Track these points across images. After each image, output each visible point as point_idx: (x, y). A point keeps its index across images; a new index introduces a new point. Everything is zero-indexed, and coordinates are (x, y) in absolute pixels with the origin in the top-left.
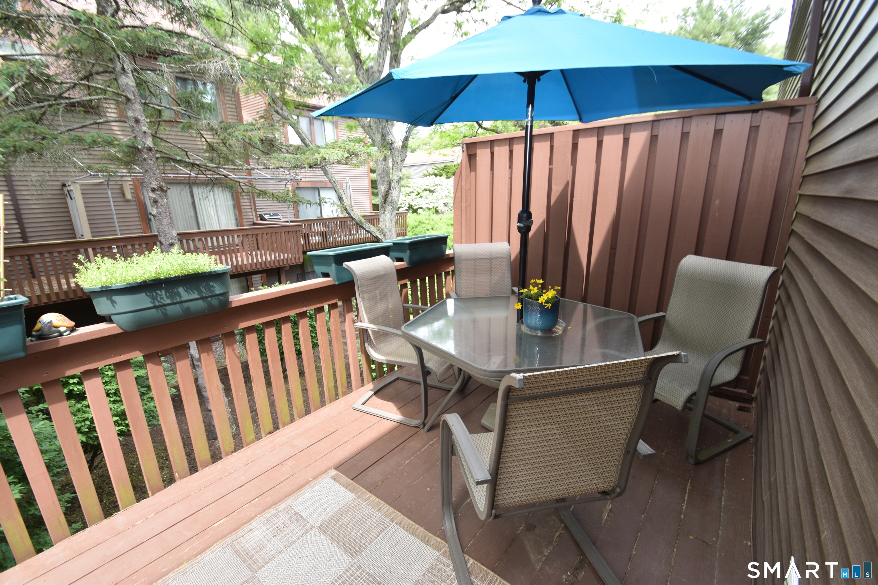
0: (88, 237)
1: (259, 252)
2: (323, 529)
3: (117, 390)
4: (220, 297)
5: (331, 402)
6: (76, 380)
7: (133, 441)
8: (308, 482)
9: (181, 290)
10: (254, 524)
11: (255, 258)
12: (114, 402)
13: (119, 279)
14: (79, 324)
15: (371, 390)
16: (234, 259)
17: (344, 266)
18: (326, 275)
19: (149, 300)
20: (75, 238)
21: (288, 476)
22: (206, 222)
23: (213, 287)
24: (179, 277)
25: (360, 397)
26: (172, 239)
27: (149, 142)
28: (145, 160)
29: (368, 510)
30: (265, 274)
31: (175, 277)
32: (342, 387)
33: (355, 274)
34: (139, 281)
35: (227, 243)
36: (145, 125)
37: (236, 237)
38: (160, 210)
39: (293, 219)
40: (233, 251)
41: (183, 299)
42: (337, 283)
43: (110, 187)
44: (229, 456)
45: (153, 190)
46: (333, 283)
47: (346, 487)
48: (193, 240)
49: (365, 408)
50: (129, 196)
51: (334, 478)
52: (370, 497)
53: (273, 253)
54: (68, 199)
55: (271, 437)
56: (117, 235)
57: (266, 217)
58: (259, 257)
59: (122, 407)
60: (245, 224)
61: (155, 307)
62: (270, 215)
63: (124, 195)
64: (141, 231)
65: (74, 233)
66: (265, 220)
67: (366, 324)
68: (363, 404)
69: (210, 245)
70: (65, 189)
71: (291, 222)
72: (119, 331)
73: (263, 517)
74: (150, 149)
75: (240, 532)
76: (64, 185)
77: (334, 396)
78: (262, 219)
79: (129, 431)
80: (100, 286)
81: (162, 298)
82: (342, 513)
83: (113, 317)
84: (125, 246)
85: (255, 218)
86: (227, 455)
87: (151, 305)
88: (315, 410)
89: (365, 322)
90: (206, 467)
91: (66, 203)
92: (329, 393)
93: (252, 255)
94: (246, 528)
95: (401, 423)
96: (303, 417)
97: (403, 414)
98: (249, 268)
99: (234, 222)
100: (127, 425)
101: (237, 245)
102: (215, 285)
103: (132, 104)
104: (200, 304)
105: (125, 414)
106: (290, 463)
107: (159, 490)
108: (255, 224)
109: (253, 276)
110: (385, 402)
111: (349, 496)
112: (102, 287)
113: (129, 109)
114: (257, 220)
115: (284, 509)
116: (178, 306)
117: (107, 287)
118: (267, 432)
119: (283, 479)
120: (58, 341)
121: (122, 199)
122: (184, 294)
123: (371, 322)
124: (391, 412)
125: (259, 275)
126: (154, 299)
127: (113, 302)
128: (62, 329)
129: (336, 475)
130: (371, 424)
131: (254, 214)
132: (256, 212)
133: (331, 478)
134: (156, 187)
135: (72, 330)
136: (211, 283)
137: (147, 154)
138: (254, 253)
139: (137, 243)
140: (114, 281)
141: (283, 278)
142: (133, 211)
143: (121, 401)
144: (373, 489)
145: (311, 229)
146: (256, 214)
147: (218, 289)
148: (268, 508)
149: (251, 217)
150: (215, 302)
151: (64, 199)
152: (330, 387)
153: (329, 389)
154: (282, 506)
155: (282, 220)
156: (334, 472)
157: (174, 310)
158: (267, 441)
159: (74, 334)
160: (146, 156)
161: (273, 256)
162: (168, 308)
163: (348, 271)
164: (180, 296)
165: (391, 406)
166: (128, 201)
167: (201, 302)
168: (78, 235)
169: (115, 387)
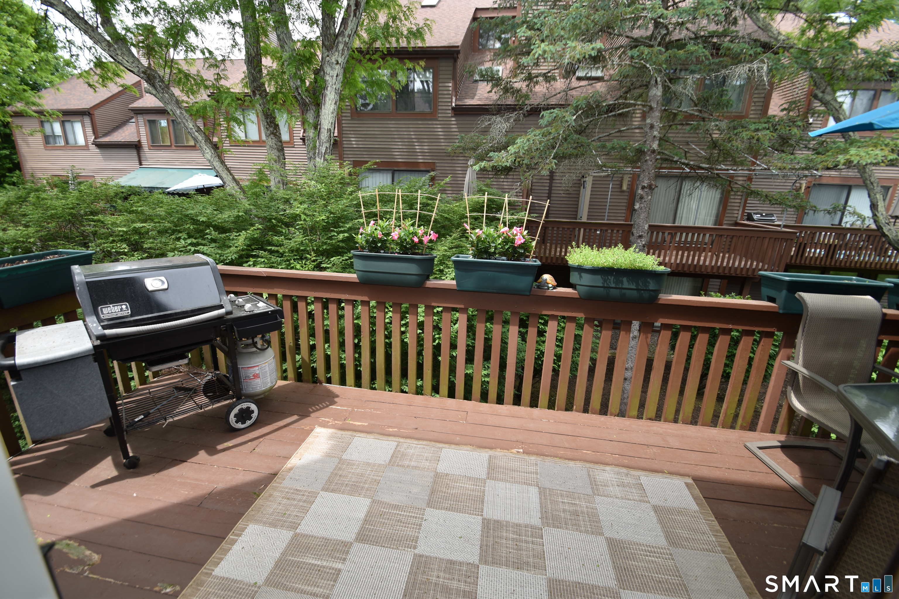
0: (584, 220)
1: (727, 255)
2: (656, 509)
3: (562, 338)
4: (651, 293)
5: (723, 427)
6: (542, 321)
7: (558, 381)
8: (663, 472)
9: (625, 279)
10: (608, 468)
11: (720, 260)
12: (558, 346)
13: (589, 263)
14: (559, 285)
15: (779, 441)
16: (696, 258)
17: (796, 295)
18: (771, 299)
19: (602, 281)
20: (576, 219)
21: (648, 457)
22: (684, 215)
23: (649, 283)
24: (627, 269)
25: (761, 440)
26: (642, 232)
27: (655, 146)
28: (646, 161)
29: (705, 527)
30: (726, 281)
31: (624, 269)
32: (743, 419)
33: (807, 307)
34: (600, 266)
35: (695, 240)
36: (657, 130)
37: (708, 235)
38: (642, 205)
39: (792, 223)
40: (699, 249)
41: (624, 286)
42: (781, 312)
43: (614, 179)
44: (612, 417)
45: (643, 188)
46: (777, 310)
47: (695, 498)
48: (663, 233)
49: (760, 453)
50: (625, 187)
51: (687, 485)
52: (713, 521)
53: (744, 259)
54: (582, 187)
55: (649, 423)
56: (604, 220)
57: (755, 217)
58: (726, 260)
59: (561, 352)
60: (725, 222)
61: (603, 287)
62: (762, 215)
63: (621, 186)
64: (623, 218)
65: (577, 215)
66: (753, 220)
67: (798, 366)
68: (760, 448)
69: (677, 239)
70: (582, 180)
71: (785, 226)
72: (577, 296)
73: (616, 469)
74: (653, 151)
75: (597, 466)
76: (583, 177)
77: (729, 423)
78: (750, 218)
79: (559, 371)
80: (577, 264)
81: (610, 282)
82: (680, 512)
83: (577, 286)
84: (607, 230)
85: (739, 217)
86: (611, 415)
87: (601, 285)
88: (702, 425)
89: (797, 363)
90: (594, 414)
91: (579, 191)
92: (725, 418)
93: (718, 257)
94: (602, 467)
95: (794, 489)
96: (686, 424)
97: (804, 484)
98: (709, 270)
99: (713, 218)
100: (559, 366)
101: (706, 244)
102: (651, 282)
103: (653, 112)
104: (635, 293)
105: (561, 358)
106: (655, 450)
107: (561, 410)
108: (736, 224)
109: (711, 280)
110: (790, 462)
111: (694, 506)
112: (578, 265)
113: (649, 117)
114: (742, 219)
115: (634, 475)
116: (618, 290)
117: (581, 266)
118: (648, 417)
119: (643, 456)
120: (545, 292)
121: (619, 190)
122: (626, 283)
123: (805, 366)
124: (790, 474)
125: (720, 280)
126: (605, 281)
127: (581, 277)
128: (550, 285)
129: (691, 484)
130: (756, 470)
131: (740, 213)
132: (744, 209)
133: (685, 483)
134: (646, 185)
135: (554, 287)
136: (649, 280)
137: (650, 155)
138: (721, 255)
139: (617, 229)
140: (586, 263)
141: (746, 289)
142: (624, 200)
143: (562, 347)
144: (721, 518)
145: (813, 238)
146: (743, 212)
147: (652, 286)
148: (623, 466)
149: (736, 215)
150: (646, 295)
151: (580, 187)
152: (729, 413)
153: (726, 414)
154: (633, 472)
155: (776, 223)
156: (690, 481)
157: (615, 293)
158: (643, 424)
159: (554, 290)
160: (648, 158)
161: (743, 263)
162: (612, 290)
163: (801, 303)
164: (622, 284)
165: (796, 468)
166: (623, 191)
167: (635, 292)
168: (579, 217)
169: (562, 336)
